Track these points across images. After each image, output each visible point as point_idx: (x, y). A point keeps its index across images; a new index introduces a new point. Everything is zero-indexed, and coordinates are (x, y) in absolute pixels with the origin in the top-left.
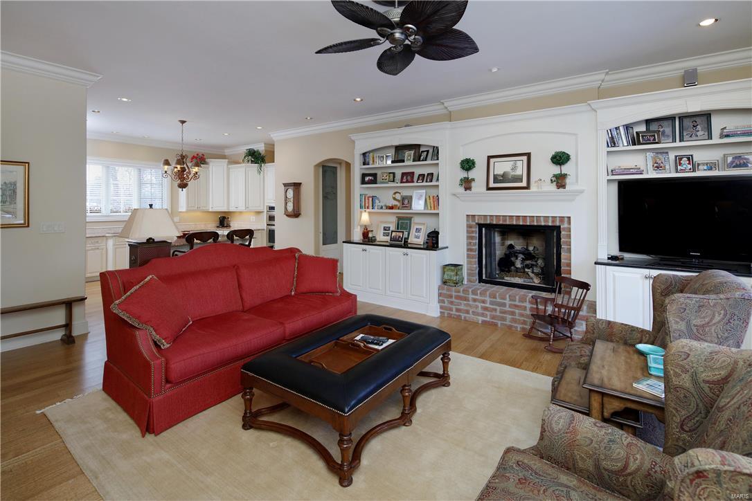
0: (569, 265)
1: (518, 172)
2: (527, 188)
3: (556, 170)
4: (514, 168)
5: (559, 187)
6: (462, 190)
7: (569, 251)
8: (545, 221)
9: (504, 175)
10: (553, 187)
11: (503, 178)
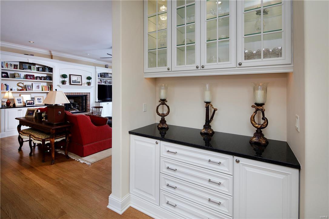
0: (89, 104)
1: (79, 80)
2: (82, 85)
3: (88, 81)
4: (78, 79)
5: (88, 85)
6: (61, 84)
7: (89, 101)
8: (84, 94)
9: (75, 81)
10: (87, 85)
11: (75, 82)
